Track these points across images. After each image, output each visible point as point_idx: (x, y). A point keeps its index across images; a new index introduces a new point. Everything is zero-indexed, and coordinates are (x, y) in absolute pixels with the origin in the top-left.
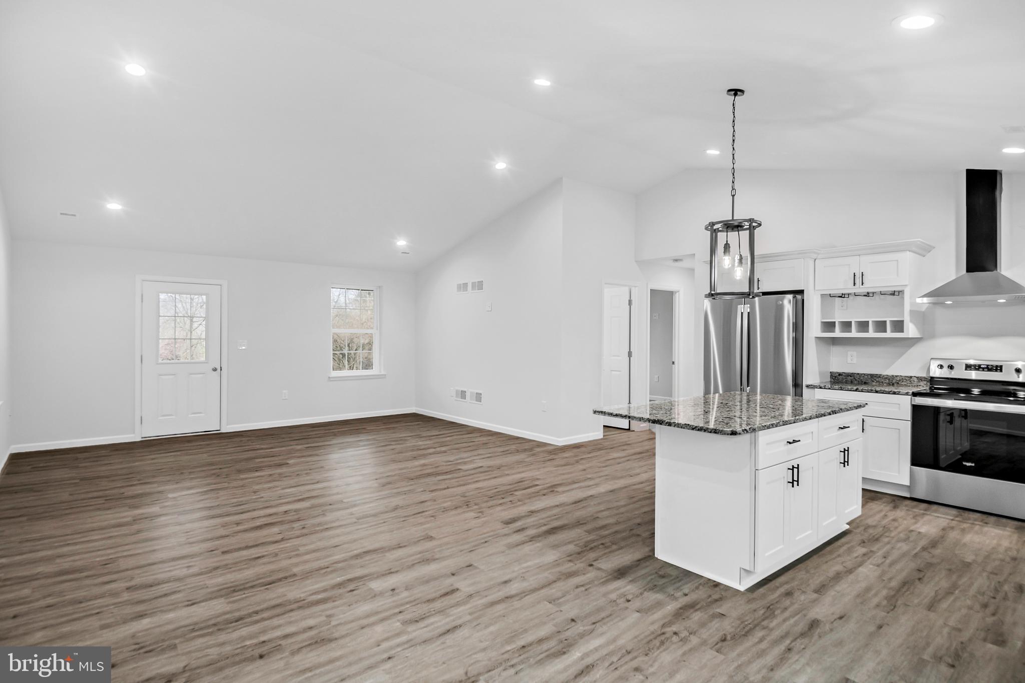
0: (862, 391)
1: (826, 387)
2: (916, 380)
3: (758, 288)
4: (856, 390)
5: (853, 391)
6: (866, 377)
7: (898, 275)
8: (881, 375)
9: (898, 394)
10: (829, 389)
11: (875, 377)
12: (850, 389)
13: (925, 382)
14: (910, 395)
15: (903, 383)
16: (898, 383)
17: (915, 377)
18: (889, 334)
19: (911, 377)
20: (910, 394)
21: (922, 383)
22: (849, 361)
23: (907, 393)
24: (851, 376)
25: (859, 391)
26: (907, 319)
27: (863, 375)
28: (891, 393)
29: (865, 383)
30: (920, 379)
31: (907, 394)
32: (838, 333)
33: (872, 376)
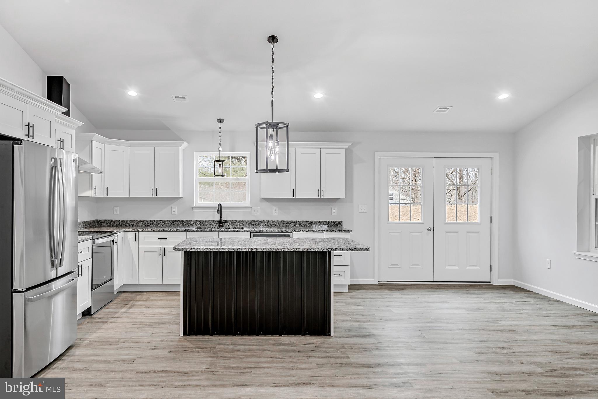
14: (91, 239)
28: (87, 240)
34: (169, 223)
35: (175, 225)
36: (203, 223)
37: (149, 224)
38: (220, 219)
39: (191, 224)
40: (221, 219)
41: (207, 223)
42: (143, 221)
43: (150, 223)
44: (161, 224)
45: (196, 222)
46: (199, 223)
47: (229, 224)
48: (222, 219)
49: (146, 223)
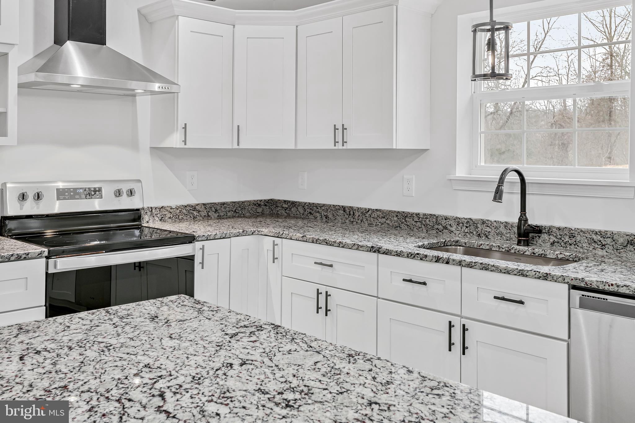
9: (25, 259)
14: (43, 257)
20: (45, 254)
23: (42, 253)
26: (12, 109)
28: (13, 259)
31: (40, 255)
34: (396, 219)
35: (408, 226)
36: (477, 227)
37: (356, 217)
38: (520, 220)
39: (445, 228)
40: (523, 218)
41: (488, 229)
42: (344, 208)
43: (357, 214)
44: (380, 220)
45: (458, 221)
46: (467, 227)
47: (553, 239)
48: (526, 220)
49: (350, 215)
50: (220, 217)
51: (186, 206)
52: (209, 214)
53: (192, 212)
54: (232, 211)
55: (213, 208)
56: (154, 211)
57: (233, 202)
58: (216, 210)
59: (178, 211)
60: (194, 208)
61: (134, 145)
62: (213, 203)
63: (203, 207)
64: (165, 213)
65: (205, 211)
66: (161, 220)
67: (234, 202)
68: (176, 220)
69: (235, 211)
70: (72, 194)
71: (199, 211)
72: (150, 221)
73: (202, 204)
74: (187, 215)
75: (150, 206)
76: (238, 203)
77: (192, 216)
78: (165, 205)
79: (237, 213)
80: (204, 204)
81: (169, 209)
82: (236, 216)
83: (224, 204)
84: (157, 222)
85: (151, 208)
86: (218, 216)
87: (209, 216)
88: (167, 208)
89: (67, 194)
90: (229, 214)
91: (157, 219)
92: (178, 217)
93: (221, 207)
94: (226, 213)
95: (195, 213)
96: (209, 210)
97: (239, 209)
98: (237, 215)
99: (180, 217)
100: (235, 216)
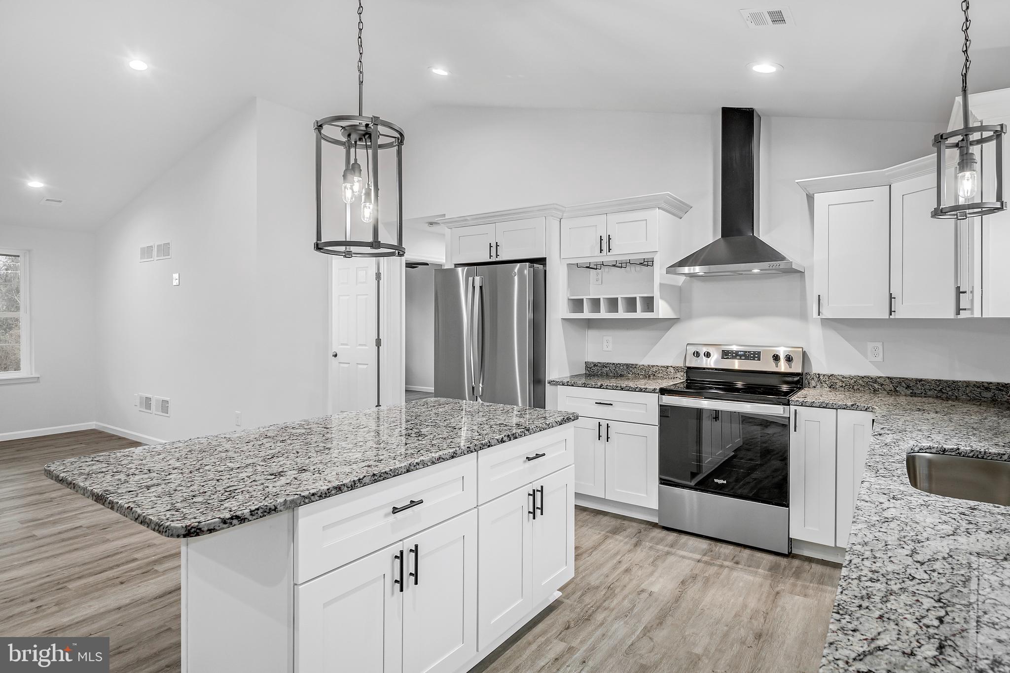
0: (607, 389)
1: (569, 384)
2: (672, 371)
3: (497, 255)
4: (601, 387)
5: (598, 388)
6: (622, 367)
7: (647, 240)
8: (637, 365)
9: (644, 391)
10: (572, 386)
11: (631, 367)
12: (594, 386)
13: (682, 374)
14: (657, 393)
15: (659, 375)
16: (654, 375)
17: (671, 366)
18: (640, 314)
19: (668, 367)
20: (658, 391)
21: (679, 375)
22: (605, 348)
23: (655, 389)
24: (606, 367)
25: (603, 388)
26: (656, 294)
27: (619, 365)
28: (637, 390)
29: (621, 376)
30: (677, 369)
31: (654, 391)
32: (587, 314)
33: (628, 366)
50: (913, 395)
51: (862, 377)
52: (897, 389)
53: (872, 384)
54: (935, 390)
55: (903, 383)
56: (821, 377)
57: (937, 380)
58: (908, 386)
59: (853, 381)
60: (875, 380)
61: (803, 315)
62: (903, 378)
63: (888, 380)
64: (835, 381)
65: (891, 386)
66: (831, 387)
67: (940, 381)
68: (850, 389)
69: (941, 390)
70: (734, 355)
71: (882, 385)
72: (818, 387)
73: (886, 377)
74: (864, 386)
75: (817, 372)
76: (946, 382)
77: (871, 388)
78: (836, 373)
79: (943, 393)
80: (889, 378)
81: (840, 378)
82: (942, 396)
83: (921, 380)
84: (825, 389)
85: (818, 374)
86: (911, 393)
87: (896, 391)
88: (838, 377)
89: (730, 355)
90: (929, 393)
91: (826, 386)
92: (853, 387)
93: (917, 383)
94: (926, 392)
95: (876, 386)
96: (896, 385)
97: (948, 389)
98: (944, 396)
99: (855, 387)
100: (940, 397)
